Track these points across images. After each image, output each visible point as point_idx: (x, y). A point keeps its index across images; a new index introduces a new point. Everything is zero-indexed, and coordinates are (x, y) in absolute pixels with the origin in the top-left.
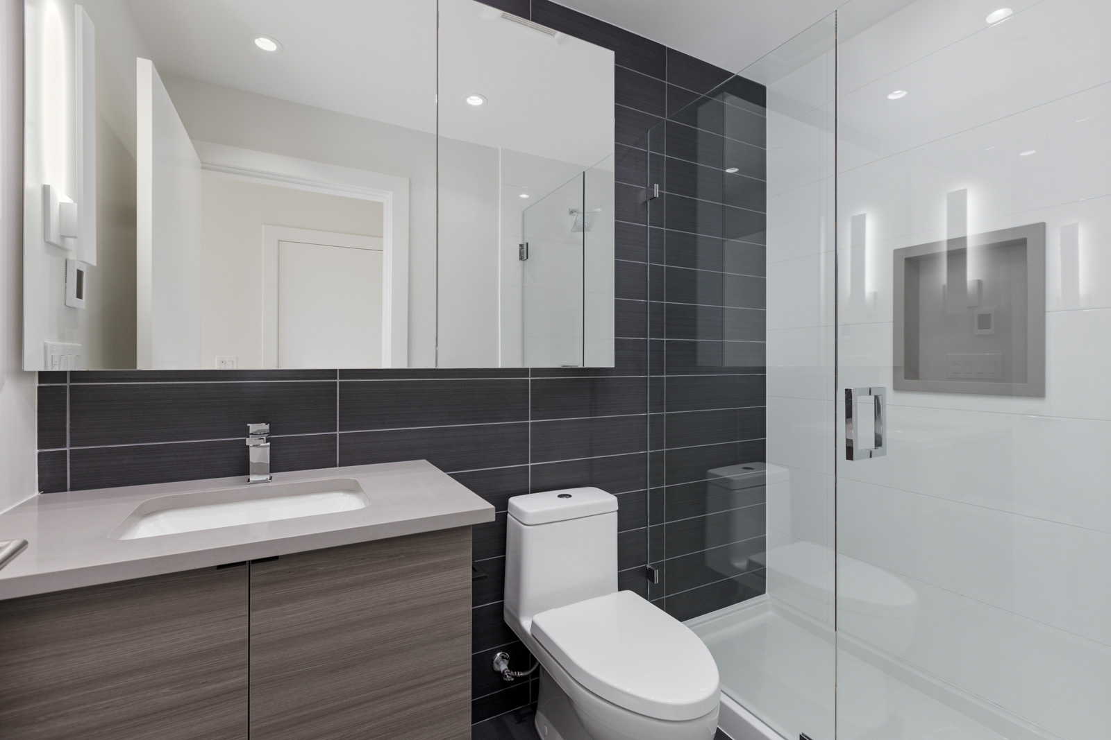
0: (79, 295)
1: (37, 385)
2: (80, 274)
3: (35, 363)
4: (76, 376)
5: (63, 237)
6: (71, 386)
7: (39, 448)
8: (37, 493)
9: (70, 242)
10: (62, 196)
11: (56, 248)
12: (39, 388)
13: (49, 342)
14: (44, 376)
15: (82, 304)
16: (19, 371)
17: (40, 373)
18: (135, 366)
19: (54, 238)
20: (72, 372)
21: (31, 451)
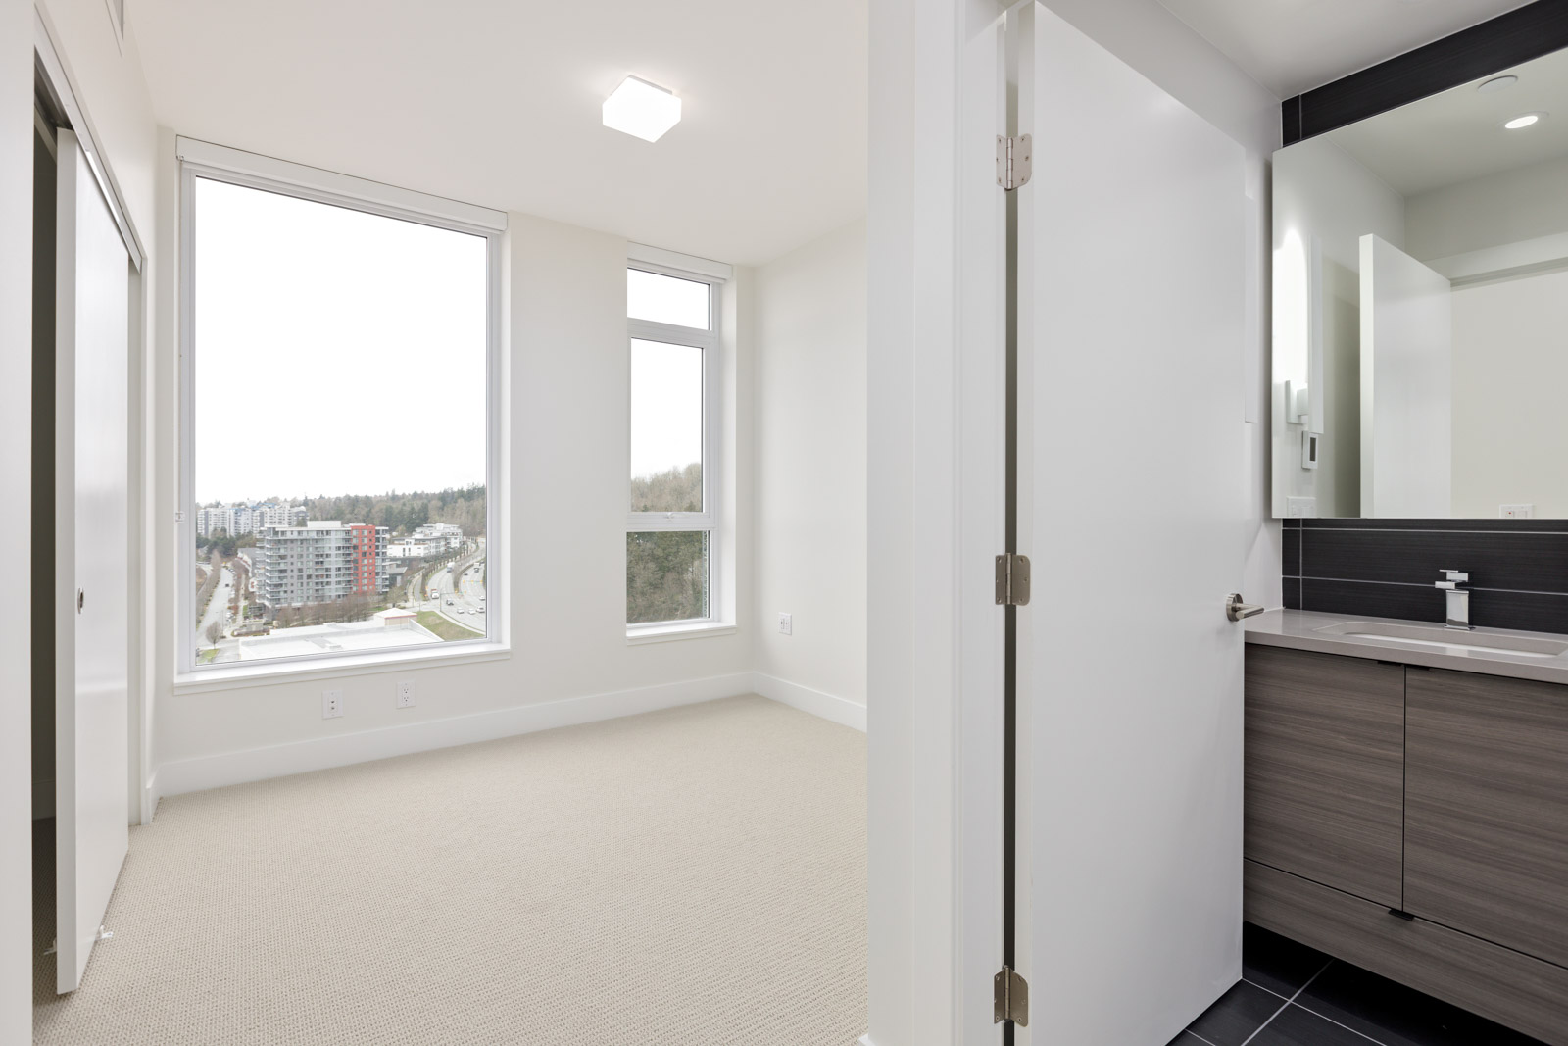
0: (1313, 458)
1: (1282, 529)
2: (1313, 441)
3: (1280, 511)
4: (1308, 522)
5: (1300, 416)
6: (1303, 531)
7: (1283, 574)
8: (1281, 607)
9: (1305, 419)
10: (1300, 384)
11: (1294, 425)
12: (1283, 531)
13: (1290, 497)
14: (1287, 522)
15: (1314, 465)
16: (1268, 516)
17: (1284, 520)
18: (1359, 516)
19: (1293, 419)
20: (1304, 520)
21: (1278, 577)
